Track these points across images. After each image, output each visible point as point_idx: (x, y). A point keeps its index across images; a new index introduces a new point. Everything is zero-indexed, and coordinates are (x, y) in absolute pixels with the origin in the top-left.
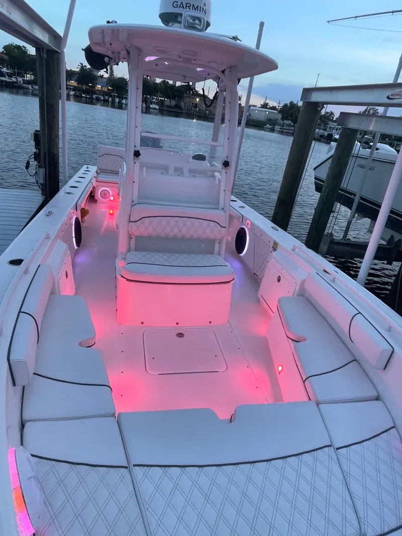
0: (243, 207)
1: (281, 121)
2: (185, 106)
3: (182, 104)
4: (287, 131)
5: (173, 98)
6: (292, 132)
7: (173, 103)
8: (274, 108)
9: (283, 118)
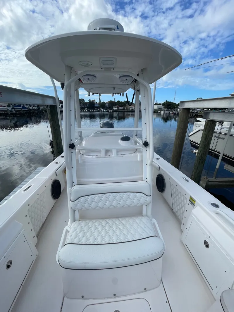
0: (158, 159)
1: (164, 109)
2: (126, 109)
3: (125, 108)
4: (166, 112)
5: (122, 106)
6: (168, 112)
7: (122, 108)
8: (160, 104)
9: (164, 108)
